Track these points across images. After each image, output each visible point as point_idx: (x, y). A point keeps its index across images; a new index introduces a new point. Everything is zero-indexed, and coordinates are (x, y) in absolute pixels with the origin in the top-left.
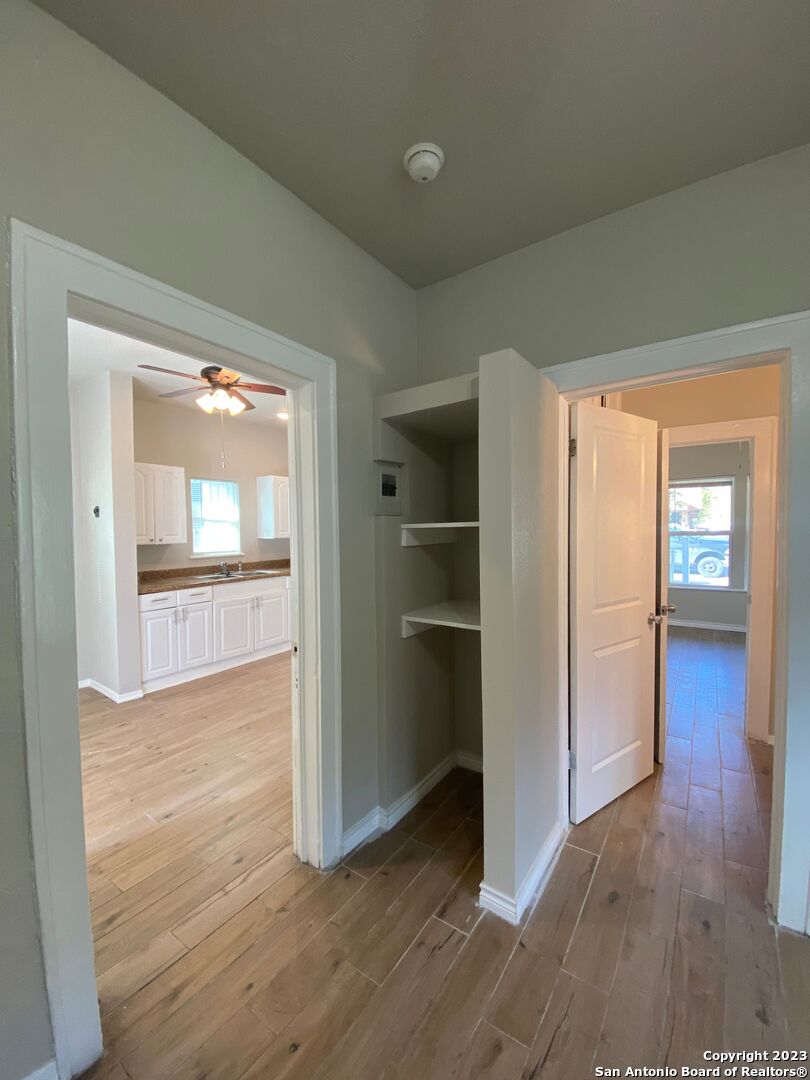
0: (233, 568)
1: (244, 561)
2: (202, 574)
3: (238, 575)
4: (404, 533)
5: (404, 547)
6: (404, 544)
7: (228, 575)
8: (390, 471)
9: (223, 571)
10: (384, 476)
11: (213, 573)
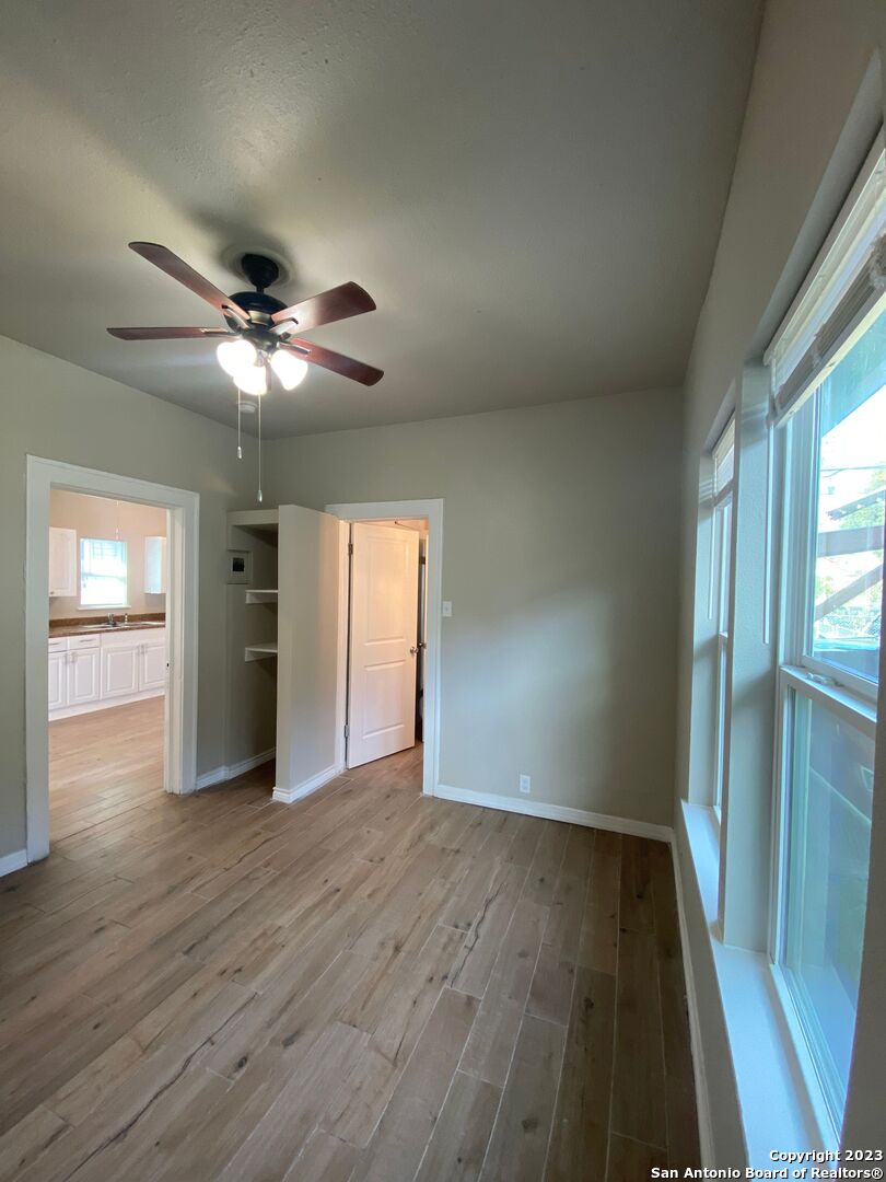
0: (121, 619)
1: (129, 613)
2: (89, 624)
3: (125, 625)
4: (248, 596)
5: (249, 604)
6: (248, 602)
7: (115, 625)
8: (237, 556)
9: (110, 621)
10: (235, 559)
11: (100, 623)
